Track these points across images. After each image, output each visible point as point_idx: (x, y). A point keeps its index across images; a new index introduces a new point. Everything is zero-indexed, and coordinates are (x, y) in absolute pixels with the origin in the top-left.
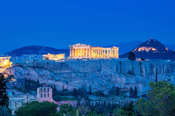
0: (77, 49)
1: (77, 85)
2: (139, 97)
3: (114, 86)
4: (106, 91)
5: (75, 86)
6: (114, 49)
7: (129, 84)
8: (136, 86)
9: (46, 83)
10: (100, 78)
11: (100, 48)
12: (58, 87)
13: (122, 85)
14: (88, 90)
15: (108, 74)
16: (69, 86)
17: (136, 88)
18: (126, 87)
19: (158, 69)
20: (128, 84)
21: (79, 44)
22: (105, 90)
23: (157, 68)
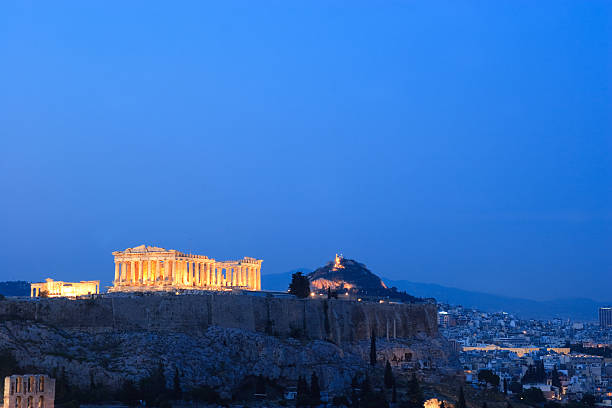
0: (136, 264)
1: (135, 370)
2: (326, 403)
3: (251, 373)
4: (227, 388)
5: (130, 373)
6: (248, 264)
7: (294, 365)
8: (314, 373)
9: (37, 364)
10: (207, 349)
11: (207, 260)
12: (75, 377)
13: (274, 370)
14: (169, 384)
15: (232, 335)
16: (109, 373)
17: (314, 378)
18: (284, 375)
19: (376, 325)
20: (290, 366)
21: (143, 247)
22: (223, 385)
23: (375, 321)
